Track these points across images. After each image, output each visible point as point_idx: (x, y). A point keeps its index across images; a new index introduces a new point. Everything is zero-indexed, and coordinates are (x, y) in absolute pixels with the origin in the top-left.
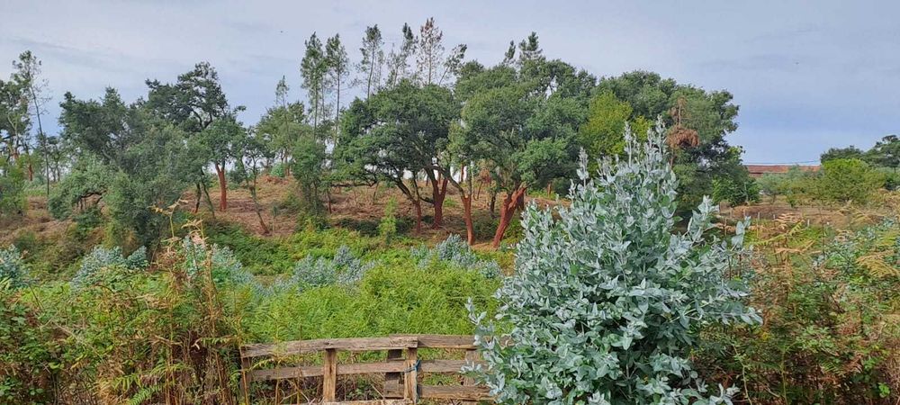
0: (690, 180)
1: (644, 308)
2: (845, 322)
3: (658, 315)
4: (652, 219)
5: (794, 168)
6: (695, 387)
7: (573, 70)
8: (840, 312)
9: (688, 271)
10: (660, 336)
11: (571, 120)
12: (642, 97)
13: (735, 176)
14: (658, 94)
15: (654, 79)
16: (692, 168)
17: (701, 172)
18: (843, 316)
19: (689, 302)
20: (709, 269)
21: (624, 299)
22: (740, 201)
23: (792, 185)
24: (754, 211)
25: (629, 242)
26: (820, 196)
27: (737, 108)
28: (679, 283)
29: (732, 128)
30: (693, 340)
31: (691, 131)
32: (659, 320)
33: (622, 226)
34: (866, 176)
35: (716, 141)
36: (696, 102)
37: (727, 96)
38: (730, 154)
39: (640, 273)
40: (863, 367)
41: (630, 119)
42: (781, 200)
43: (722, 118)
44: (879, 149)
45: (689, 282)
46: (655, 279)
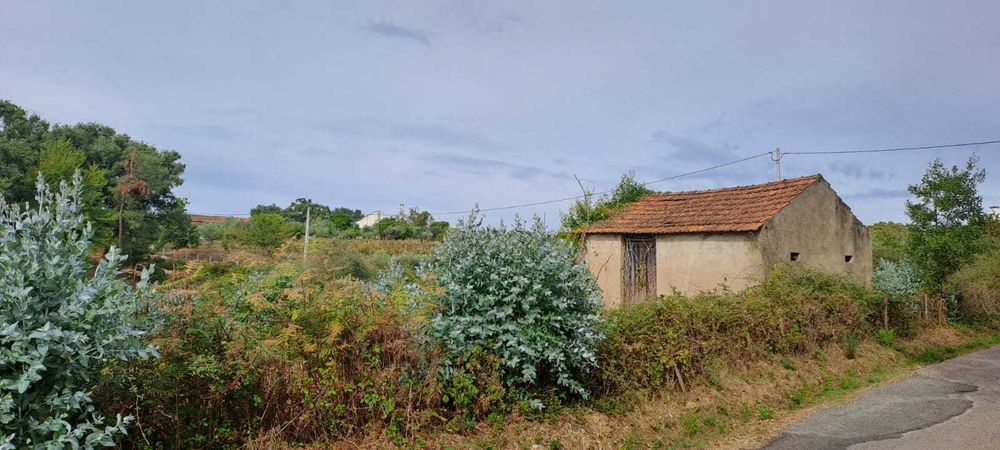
0: (138, 225)
1: (43, 350)
2: (231, 349)
3: (58, 356)
4: (59, 265)
5: (229, 219)
6: (92, 420)
7: (24, 113)
8: (229, 340)
9: (92, 314)
10: (58, 376)
11: (18, 161)
12: (97, 147)
13: (180, 222)
14: (112, 146)
15: (109, 132)
16: (141, 214)
17: (149, 218)
18: (232, 342)
19: (91, 341)
20: (112, 311)
21: (19, 344)
22: (183, 244)
23: (228, 232)
24: (194, 252)
25: (32, 288)
26: (248, 242)
27: (184, 166)
28: (81, 325)
29: (179, 183)
30: (93, 377)
31: (141, 182)
32: (59, 361)
33: (24, 272)
34: (282, 228)
35: (165, 192)
36: (147, 157)
37: (176, 156)
38: (177, 205)
39: (41, 316)
40: (242, 384)
41: (85, 166)
42: (217, 244)
43: (170, 173)
44: (293, 208)
45: (92, 324)
46: (56, 323)
